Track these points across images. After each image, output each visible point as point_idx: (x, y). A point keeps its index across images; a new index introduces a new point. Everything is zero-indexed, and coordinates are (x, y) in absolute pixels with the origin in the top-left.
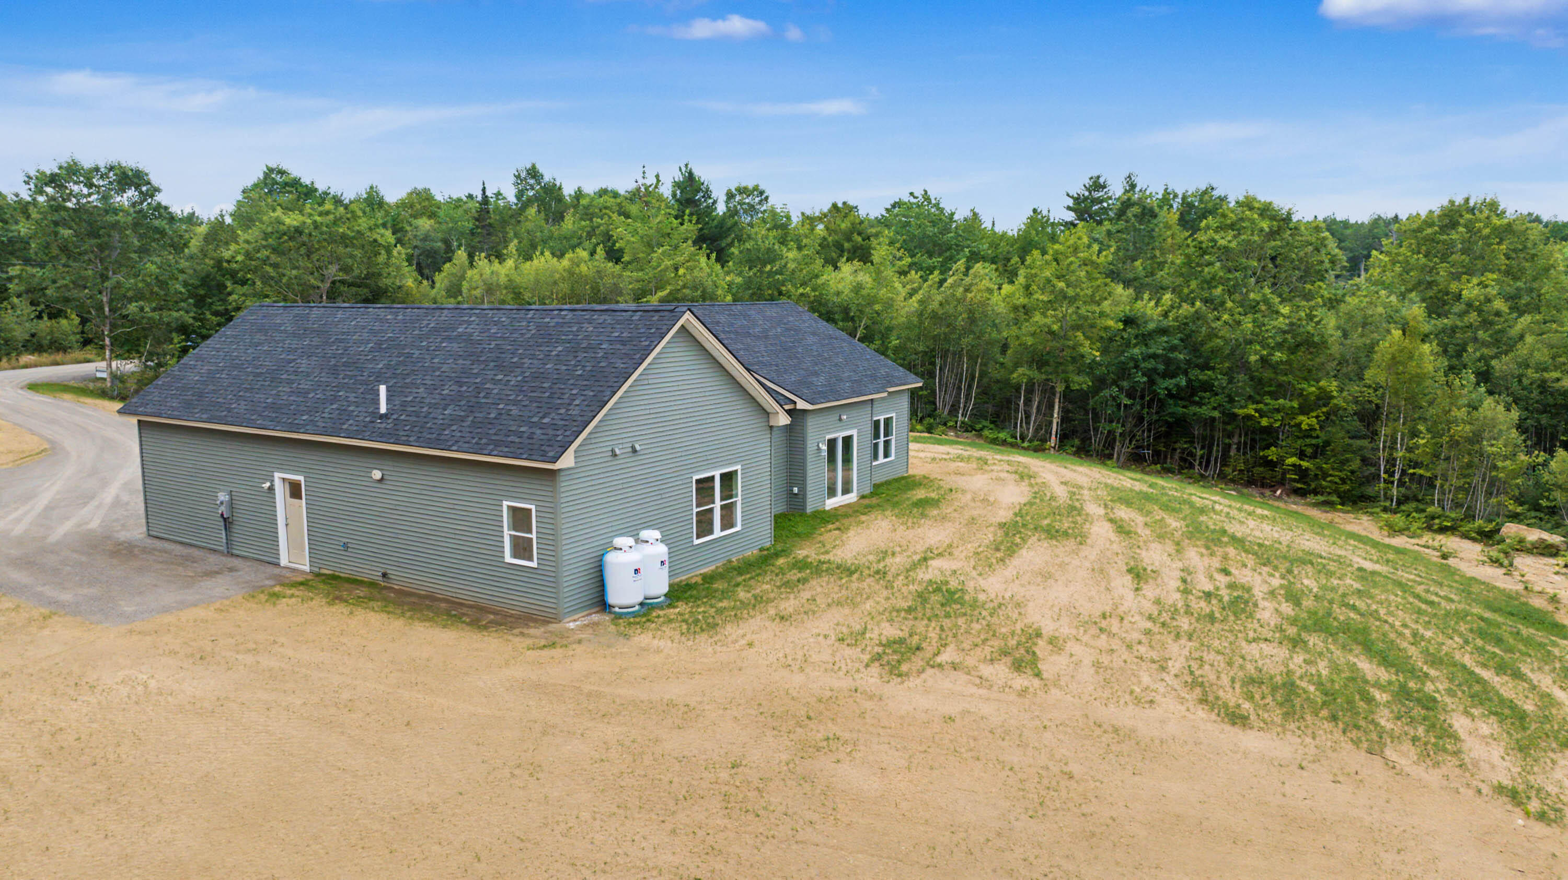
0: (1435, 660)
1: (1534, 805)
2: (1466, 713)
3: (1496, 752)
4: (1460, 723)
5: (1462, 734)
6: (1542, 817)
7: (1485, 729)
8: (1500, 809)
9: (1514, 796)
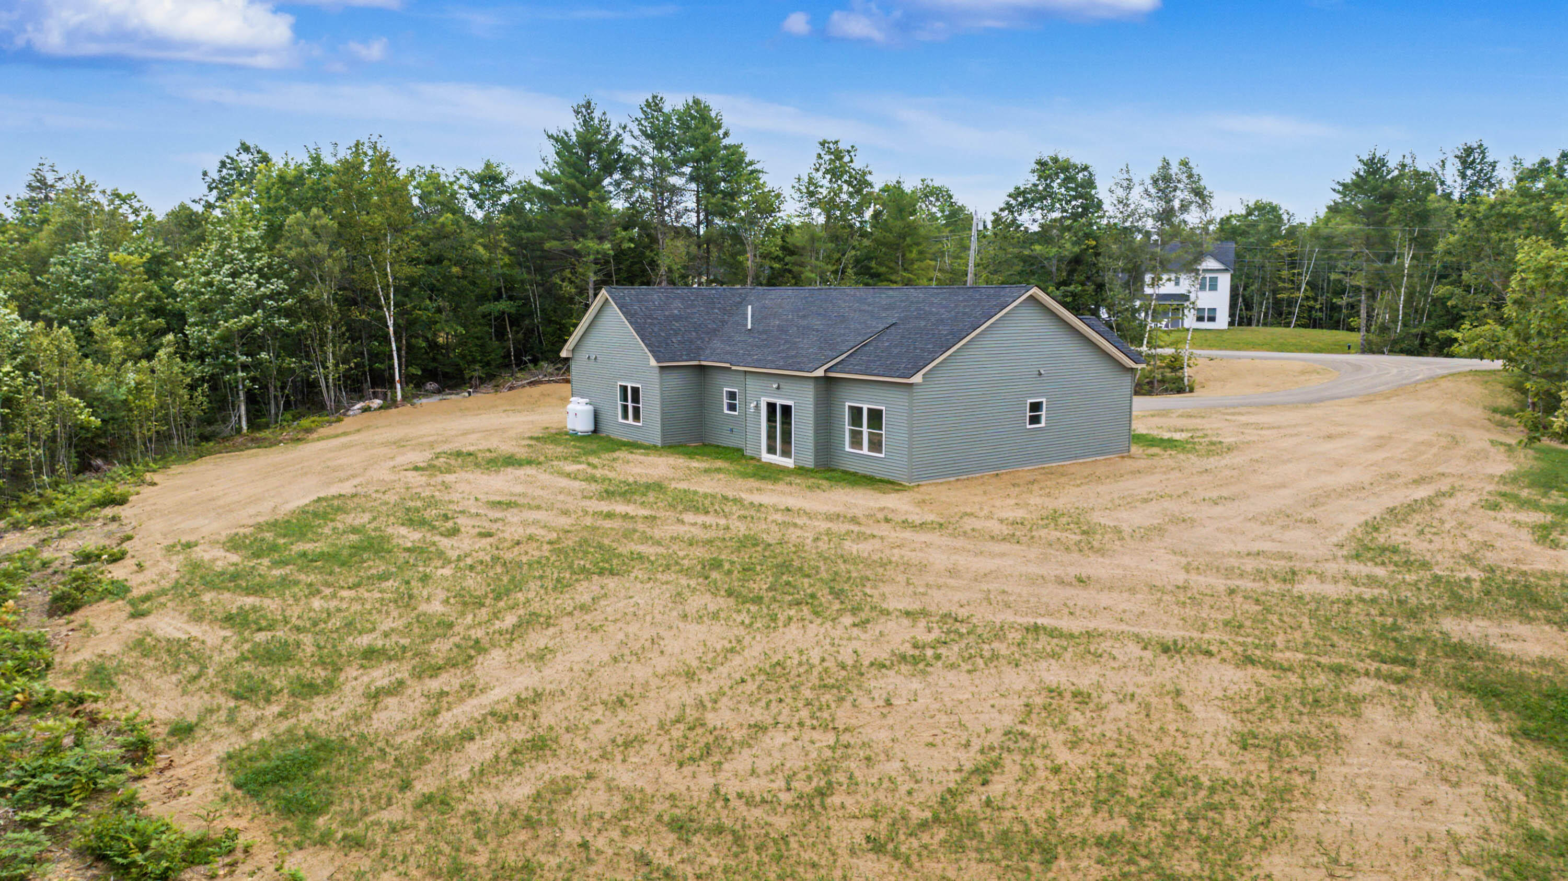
0: (285, 582)
1: (179, 548)
2: (236, 565)
3: (207, 557)
4: (234, 558)
5: (228, 555)
6: (174, 546)
7: (219, 563)
8: (192, 538)
9: (189, 546)
